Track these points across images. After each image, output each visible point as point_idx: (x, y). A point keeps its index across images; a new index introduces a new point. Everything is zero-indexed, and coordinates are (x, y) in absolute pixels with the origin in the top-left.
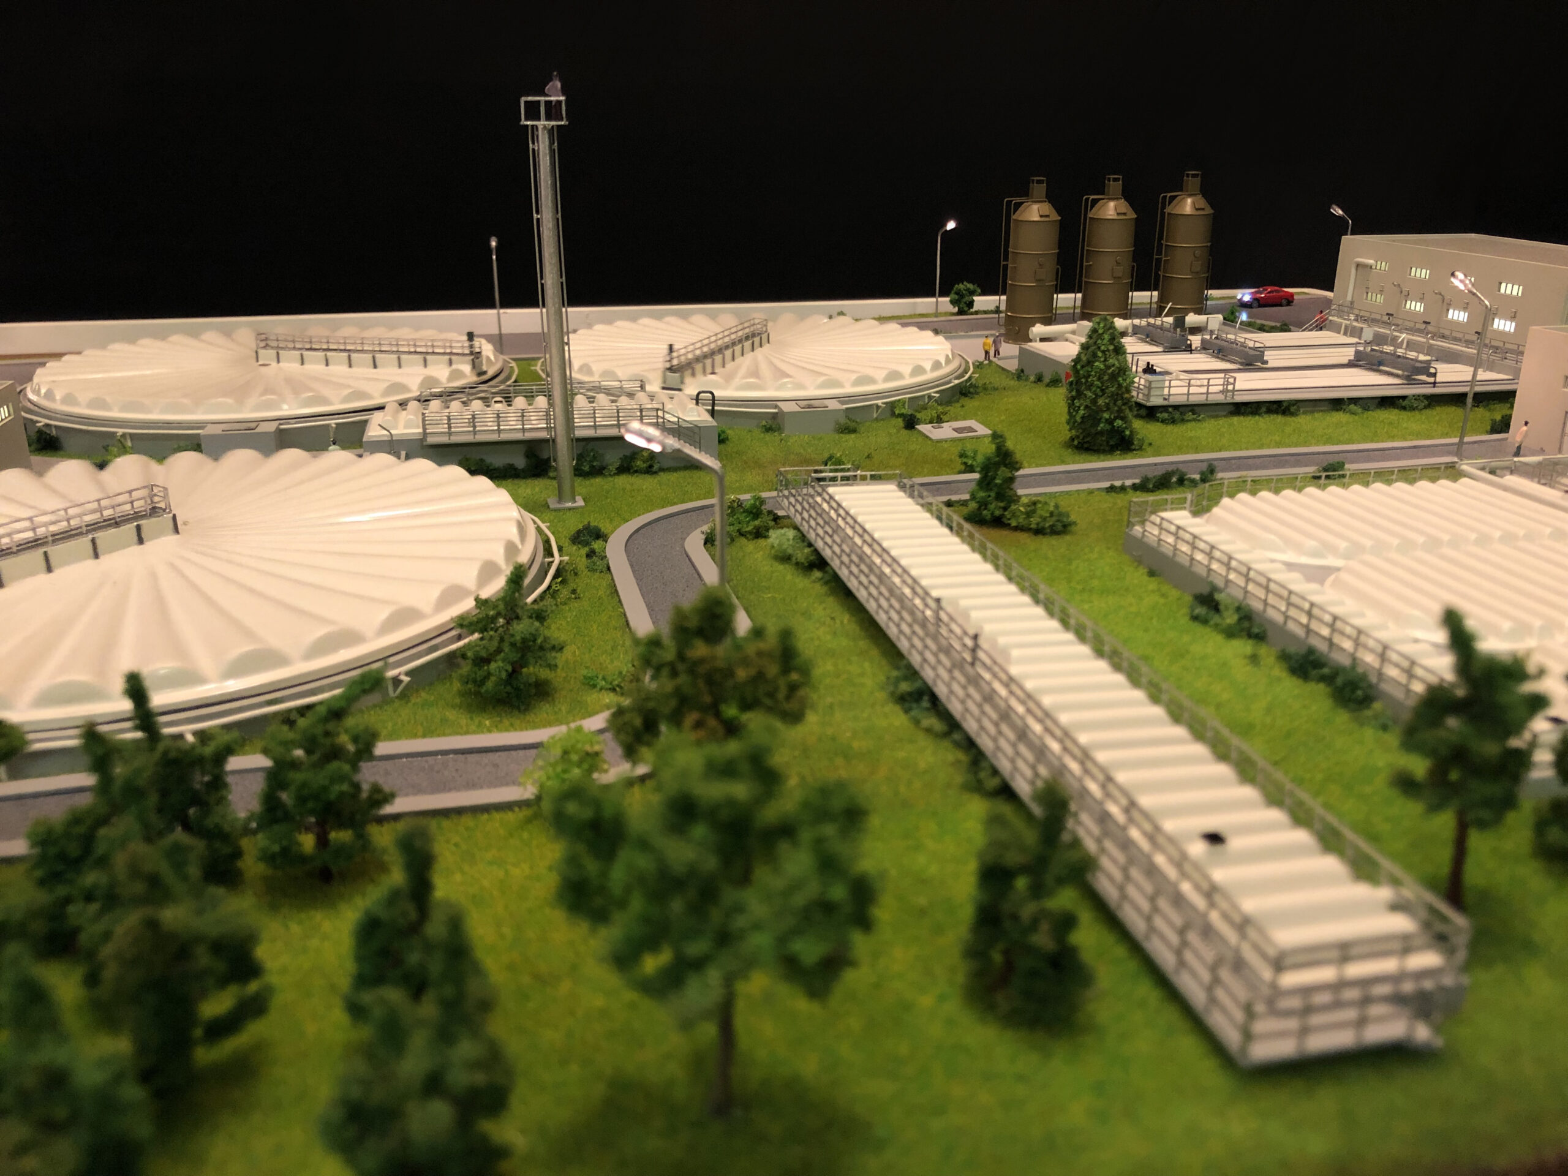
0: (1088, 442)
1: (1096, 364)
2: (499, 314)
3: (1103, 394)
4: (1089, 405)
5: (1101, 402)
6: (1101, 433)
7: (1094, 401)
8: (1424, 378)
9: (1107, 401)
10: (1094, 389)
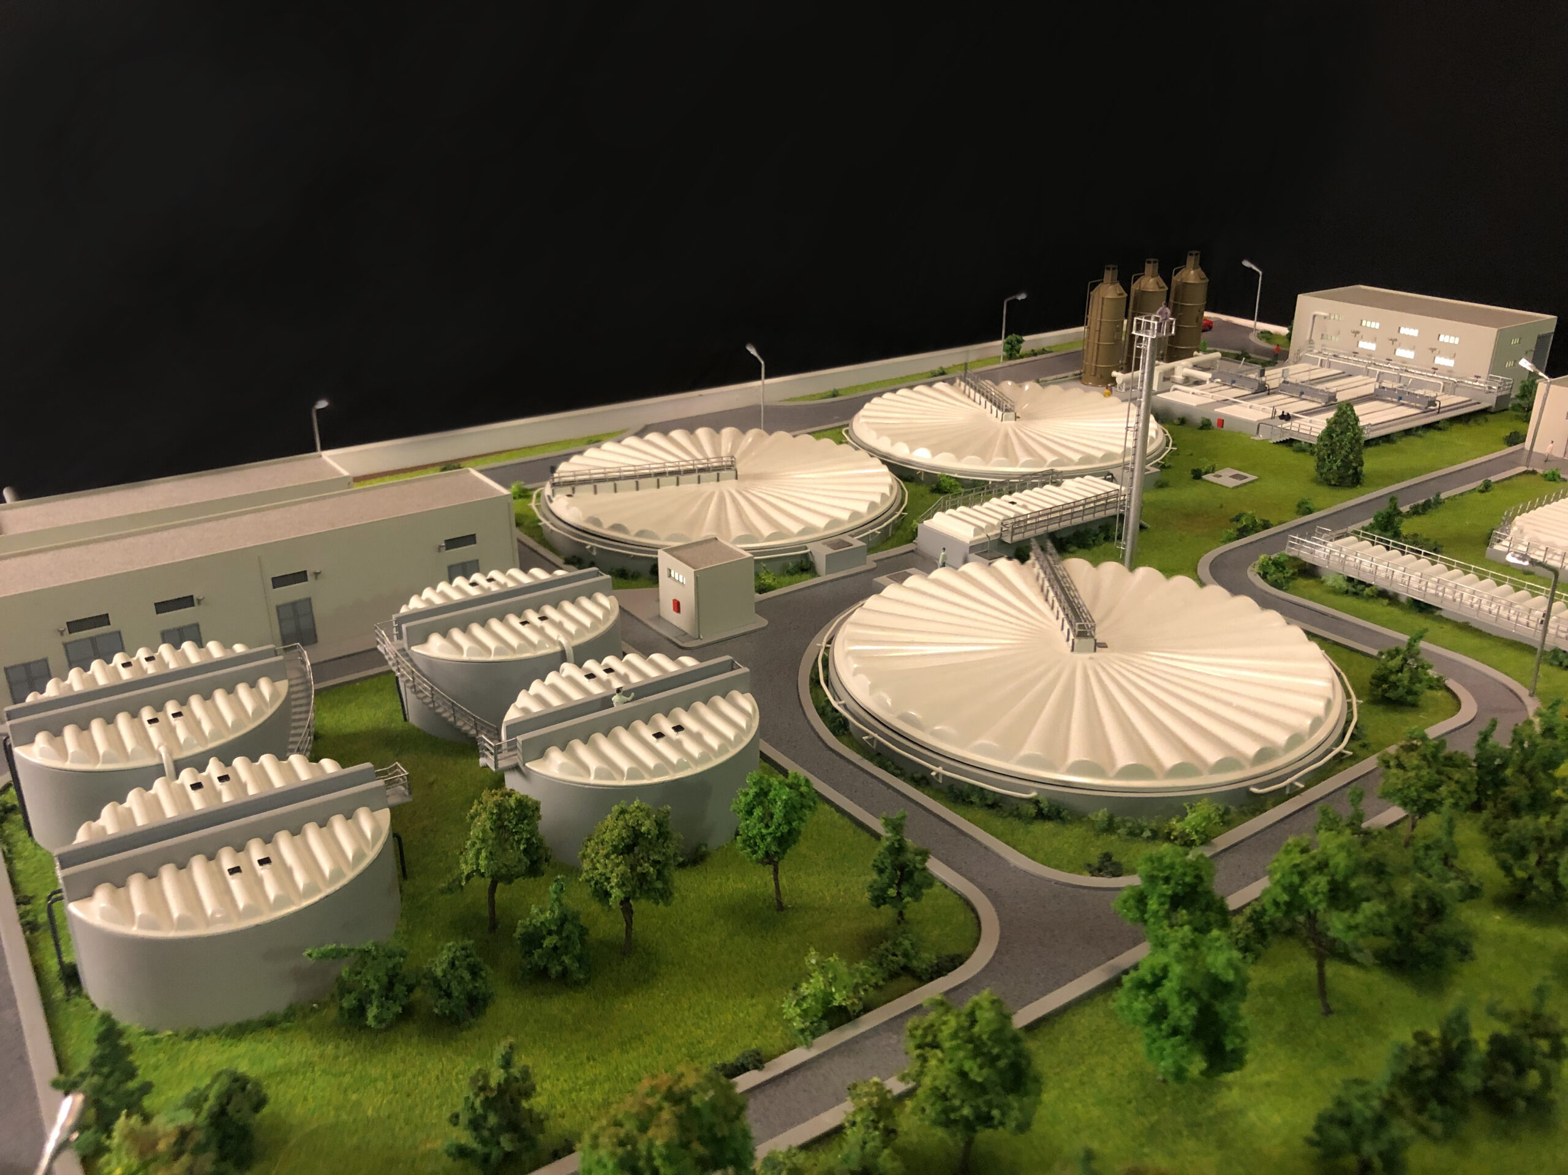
0: (1339, 482)
1: (1348, 433)
3: (1352, 451)
4: (1344, 459)
7: (1347, 457)
8: (1432, 408)
9: (1354, 456)
10: (1346, 449)
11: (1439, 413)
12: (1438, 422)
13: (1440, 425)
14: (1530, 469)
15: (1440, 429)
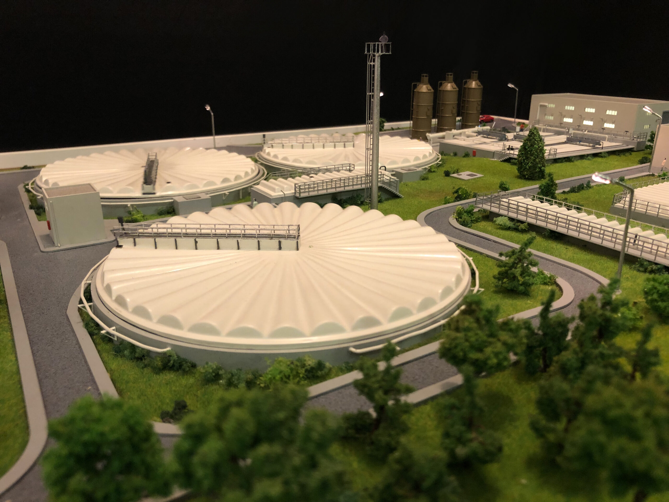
0: (531, 176)
1: (535, 146)
2: (214, 139)
3: (538, 157)
4: (533, 162)
5: (537, 160)
6: (536, 172)
7: (534, 160)
8: (598, 146)
9: (539, 160)
10: (534, 156)
11: (602, 149)
12: (601, 153)
13: (602, 155)
14: (651, 173)
15: (602, 157)
